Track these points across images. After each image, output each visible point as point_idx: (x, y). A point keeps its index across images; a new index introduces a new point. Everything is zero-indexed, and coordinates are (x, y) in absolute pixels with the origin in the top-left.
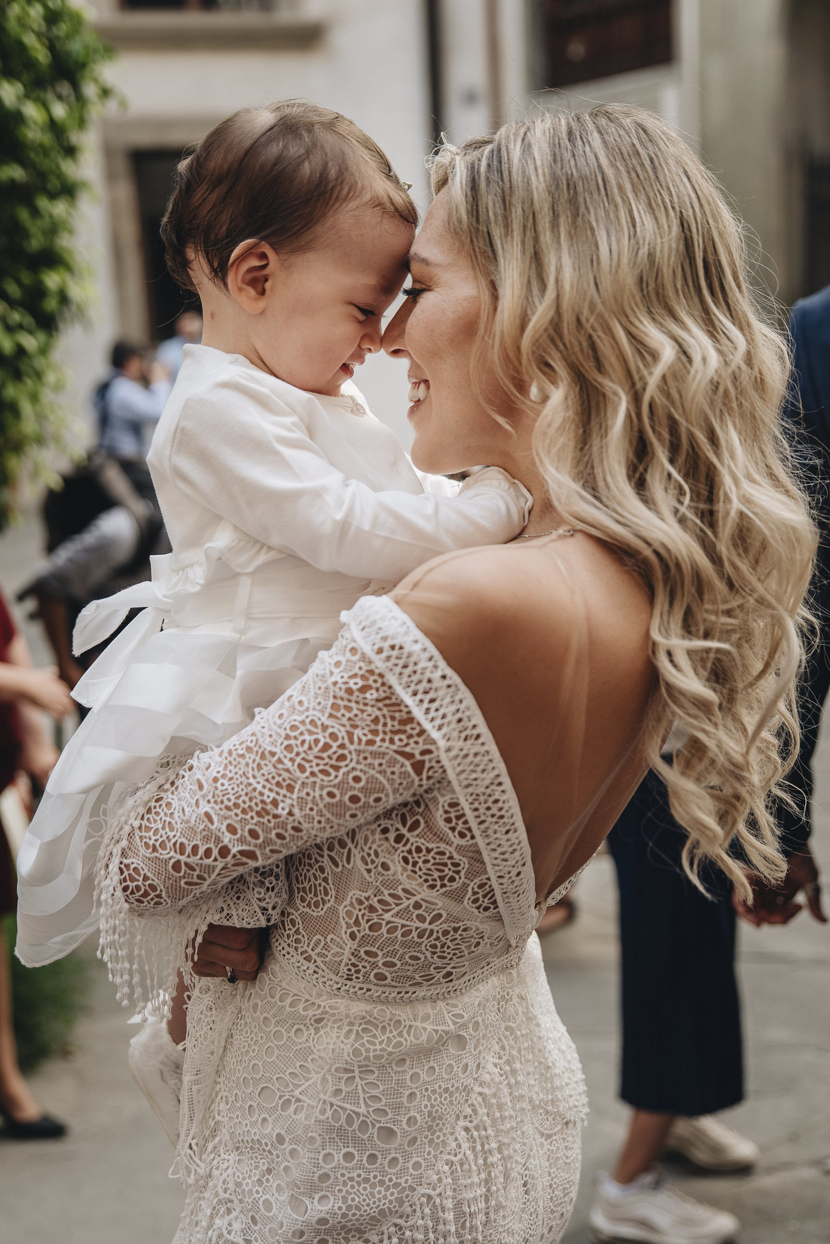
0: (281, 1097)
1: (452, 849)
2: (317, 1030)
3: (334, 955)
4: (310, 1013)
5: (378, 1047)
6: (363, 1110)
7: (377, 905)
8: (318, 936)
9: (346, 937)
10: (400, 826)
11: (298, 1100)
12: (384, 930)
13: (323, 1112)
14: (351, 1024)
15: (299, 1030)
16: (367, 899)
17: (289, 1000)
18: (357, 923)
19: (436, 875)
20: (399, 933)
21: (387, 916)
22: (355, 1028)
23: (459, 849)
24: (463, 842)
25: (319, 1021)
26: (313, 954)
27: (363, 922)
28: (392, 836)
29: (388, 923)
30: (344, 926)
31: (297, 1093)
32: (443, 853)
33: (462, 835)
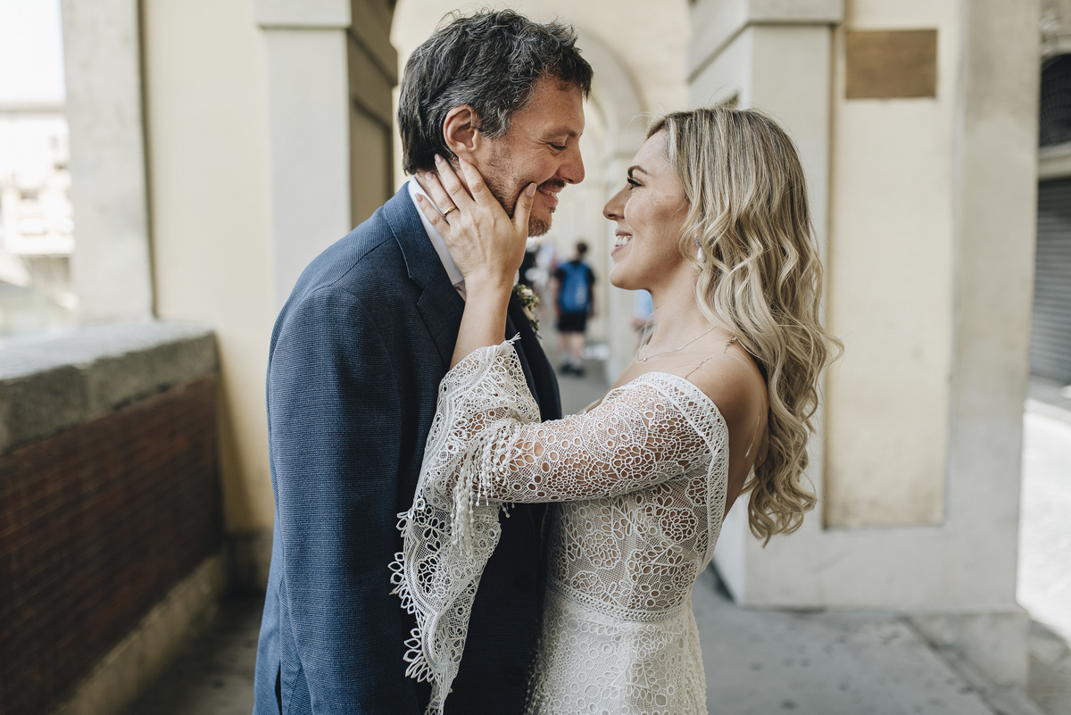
0: (601, 690)
1: (691, 510)
2: (617, 645)
3: (624, 593)
4: (613, 633)
5: (652, 648)
6: (648, 687)
7: (648, 556)
8: (613, 583)
9: (630, 579)
10: (659, 505)
11: (613, 688)
12: (652, 571)
13: (628, 692)
14: (636, 637)
15: (606, 647)
16: (642, 553)
17: (597, 629)
18: (637, 569)
19: (681, 529)
20: (661, 571)
21: (653, 562)
22: (638, 639)
23: (695, 509)
24: (697, 505)
25: (618, 639)
26: (610, 595)
27: (640, 568)
28: (654, 512)
29: (655, 566)
30: (629, 573)
31: (612, 684)
32: (685, 513)
33: (698, 501)
